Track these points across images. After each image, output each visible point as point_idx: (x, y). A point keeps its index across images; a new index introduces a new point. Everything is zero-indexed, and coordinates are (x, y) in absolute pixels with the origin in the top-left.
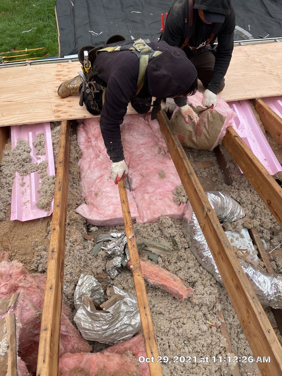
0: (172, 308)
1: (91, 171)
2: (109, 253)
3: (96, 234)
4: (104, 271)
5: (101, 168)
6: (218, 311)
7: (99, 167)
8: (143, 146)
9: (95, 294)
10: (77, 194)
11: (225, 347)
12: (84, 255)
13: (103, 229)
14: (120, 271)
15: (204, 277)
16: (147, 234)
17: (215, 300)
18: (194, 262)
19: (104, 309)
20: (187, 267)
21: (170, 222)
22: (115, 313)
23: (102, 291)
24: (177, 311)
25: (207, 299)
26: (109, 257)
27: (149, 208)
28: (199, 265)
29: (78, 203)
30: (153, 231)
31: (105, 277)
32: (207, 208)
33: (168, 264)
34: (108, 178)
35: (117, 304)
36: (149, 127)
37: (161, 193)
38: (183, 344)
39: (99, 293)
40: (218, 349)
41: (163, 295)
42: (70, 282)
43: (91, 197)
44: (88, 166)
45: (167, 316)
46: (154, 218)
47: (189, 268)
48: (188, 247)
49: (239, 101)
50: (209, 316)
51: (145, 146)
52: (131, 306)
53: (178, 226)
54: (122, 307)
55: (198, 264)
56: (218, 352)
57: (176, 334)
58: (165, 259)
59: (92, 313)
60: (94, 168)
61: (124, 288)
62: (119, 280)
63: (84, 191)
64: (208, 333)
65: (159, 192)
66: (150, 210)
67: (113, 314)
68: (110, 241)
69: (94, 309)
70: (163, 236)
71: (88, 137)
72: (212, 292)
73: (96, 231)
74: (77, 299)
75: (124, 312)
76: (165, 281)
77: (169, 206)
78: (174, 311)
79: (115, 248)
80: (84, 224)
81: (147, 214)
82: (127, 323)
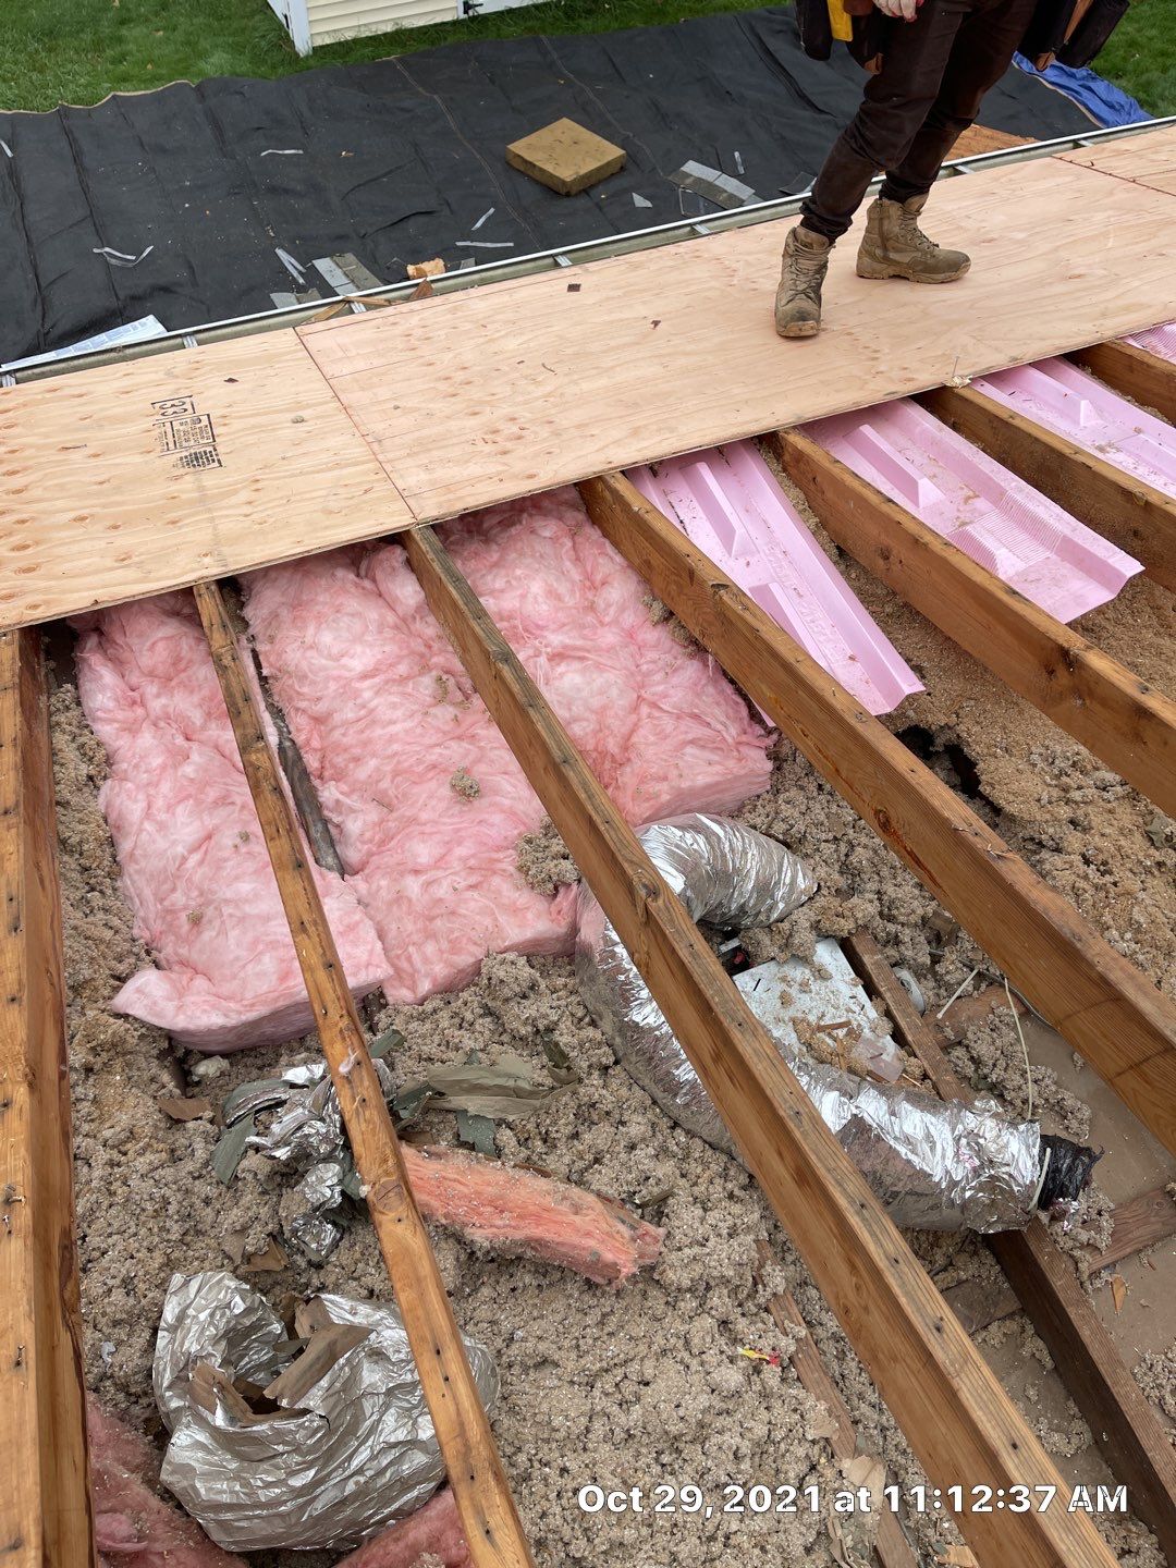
0: (588, 1330)
1: (157, 823)
2: (282, 1153)
3: (221, 1087)
4: (276, 1237)
5: (199, 802)
6: (775, 1294)
7: (191, 801)
8: (368, 683)
9: (246, 1348)
10: (108, 934)
11: (827, 1440)
12: (179, 1190)
13: (249, 1061)
14: (345, 1223)
15: (699, 1170)
16: (437, 1041)
17: (753, 1253)
18: (649, 1115)
19: (284, 1403)
20: (623, 1144)
21: (526, 973)
22: (338, 1410)
23: (277, 1328)
24: (611, 1334)
25: (727, 1256)
26: (289, 1174)
27: (431, 935)
28: (671, 1123)
29: (122, 968)
30: (461, 1027)
31: (283, 1263)
32: (645, 886)
33: (544, 1150)
34: (238, 841)
35: (341, 1369)
36: (381, 602)
37: (472, 862)
38: (656, 1469)
39: (264, 1339)
40: (801, 1452)
41: (545, 1282)
42: (128, 1321)
43: (178, 936)
44: (144, 804)
45: (571, 1365)
46: (460, 971)
47: (632, 1147)
48: (612, 1059)
49: (717, 447)
50: (741, 1325)
51: (377, 680)
52: (402, 1361)
53: (560, 981)
54: (365, 1373)
55: (665, 1123)
56: (804, 1468)
57: (619, 1435)
58: (529, 1132)
59: (234, 1433)
60: (170, 808)
61: (371, 1292)
62: (344, 1263)
63: (142, 914)
64: (750, 1398)
65: (463, 860)
66: (437, 941)
67: (329, 1413)
68: (281, 1103)
69: (244, 1412)
70: (505, 1038)
71: (127, 684)
72: (739, 1222)
73: (222, 1074)
74: (169, 1388)
75: (378, 1394)
76: (538, 1219)
77: (515, 910)
78: (595, 1339)
79: (306, 1130)
80: (161, 1056)
81: (426, 960)
82: (401, 1438)
